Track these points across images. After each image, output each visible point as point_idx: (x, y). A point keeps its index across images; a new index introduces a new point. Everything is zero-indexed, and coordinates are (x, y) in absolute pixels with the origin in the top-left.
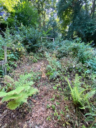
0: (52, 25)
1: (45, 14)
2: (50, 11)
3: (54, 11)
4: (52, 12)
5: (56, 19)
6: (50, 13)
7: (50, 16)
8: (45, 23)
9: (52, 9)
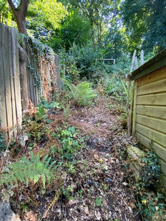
0: (112, 39)
1: (102, 23)
2: (110, 16)
3: (116, 17)
4: (114, 19)
5: (120, 29)
6: (109, 21)
7: (109, 26)
8: (100, 39)
9: (113, 14)
